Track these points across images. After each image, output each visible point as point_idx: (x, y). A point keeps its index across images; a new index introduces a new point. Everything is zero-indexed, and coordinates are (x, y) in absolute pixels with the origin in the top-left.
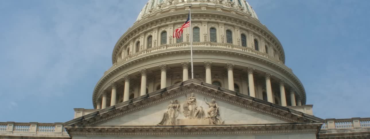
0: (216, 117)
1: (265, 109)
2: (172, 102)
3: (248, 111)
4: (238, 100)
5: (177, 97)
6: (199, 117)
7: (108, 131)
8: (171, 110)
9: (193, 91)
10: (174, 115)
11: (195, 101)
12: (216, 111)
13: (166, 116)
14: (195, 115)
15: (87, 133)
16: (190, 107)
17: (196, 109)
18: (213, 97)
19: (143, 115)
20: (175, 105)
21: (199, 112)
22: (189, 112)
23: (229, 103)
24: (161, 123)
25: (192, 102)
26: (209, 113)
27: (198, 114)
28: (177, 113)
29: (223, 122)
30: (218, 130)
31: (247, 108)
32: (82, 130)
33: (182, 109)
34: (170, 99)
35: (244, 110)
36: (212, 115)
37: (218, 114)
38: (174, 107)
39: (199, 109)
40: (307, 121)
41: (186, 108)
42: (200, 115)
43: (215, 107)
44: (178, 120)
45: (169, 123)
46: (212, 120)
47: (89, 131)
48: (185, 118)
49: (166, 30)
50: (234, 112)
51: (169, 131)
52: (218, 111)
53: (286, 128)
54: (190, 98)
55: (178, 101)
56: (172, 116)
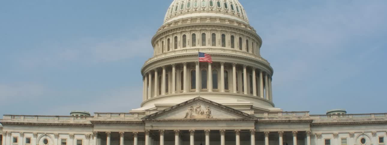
0: (209, 115)
1: (231, 111)
2: (190, 107)
3: (223, 111)
4: (219, 107)
5: (192, 104)
6: (202, 115)
7: (162, 121)
8: (190, 111)
9: (199, 102)
10: (191, 113)
11: (200, 106)
12: (209, 112)
13: (187, 114)
14: (200, 113)
15: (153, 122)
16: (198, 110)
17: (200, 110)
18: (208, 105)
19: (177, 113)
20: (191, 108)
21: (202, 112)
22: (198, 112)
23: (215, 107)
24: (185, 117)
25: (199, 107)
26: (206, 113)
27: (201, 113)
28: (192, 112)
29: (212, 117)
30: (210, 121)
31: (223, 110)
32: (150, 121)
33: (194, 110)
34: (189, 105)
35: (222, 111)
36: (208, 114)
37: (210, 113)
38: (191, 110)
39: (202, 111)
40: (250, 118)
41: (196, 110)
42: (202, 113)
43: (209, 110)
44: (193, 116)
45: (188, 117)
46: (207, 116)
47: (153, 121)
48: (196, 115)
49: (186, 34)
50: (218, 112)
51: (189, 121)
52: (210, 111)
53: (240, 121)
54: (198, 105)
55: (193, 106)
56: (190, 114)
